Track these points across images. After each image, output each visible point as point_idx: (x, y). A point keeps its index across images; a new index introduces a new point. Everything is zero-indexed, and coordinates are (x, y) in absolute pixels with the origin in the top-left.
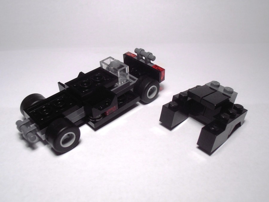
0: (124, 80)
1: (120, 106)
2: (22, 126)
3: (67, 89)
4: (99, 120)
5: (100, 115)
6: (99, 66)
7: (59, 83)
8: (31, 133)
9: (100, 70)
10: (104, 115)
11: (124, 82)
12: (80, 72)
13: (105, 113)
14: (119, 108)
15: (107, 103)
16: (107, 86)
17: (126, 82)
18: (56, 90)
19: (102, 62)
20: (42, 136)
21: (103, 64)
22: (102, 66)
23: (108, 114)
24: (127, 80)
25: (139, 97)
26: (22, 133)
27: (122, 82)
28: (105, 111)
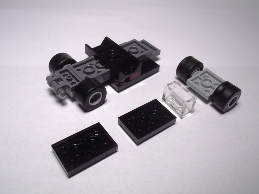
1: (142, 73)
2: (53, 82)
5: (124, 80)
7: (87, 45)
8: (61, 89)
10: (128, 80)
12: (106, 36)
13: (130, 78)
14: (141, 75)
15: (131, 68)
20: (71, 93)
26: (53, 88)
28: (128, 78)
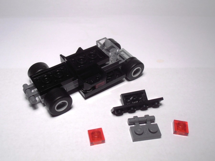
0: (115, 59)
2: (27, 90)
3: (66, 62)
4: (89, 91)
5: (90, 88)
6: (95, 44)
7: (61, 56)
8: (33, 97)
9: (95, 48)
10: (94, 88)
11: (114, 61)
12: (79, 47)
15: (98, 77)
16: (99, 64)
17: (116, 61)
18: (58, 61)
19: (98, 42)
20: (42, 100)
21: (98, 44)
22: (98, 45)
23: (97, 87)
24: (117, 60)
25: (125, 75)
27: (113, 61)
28: (94, 86)
